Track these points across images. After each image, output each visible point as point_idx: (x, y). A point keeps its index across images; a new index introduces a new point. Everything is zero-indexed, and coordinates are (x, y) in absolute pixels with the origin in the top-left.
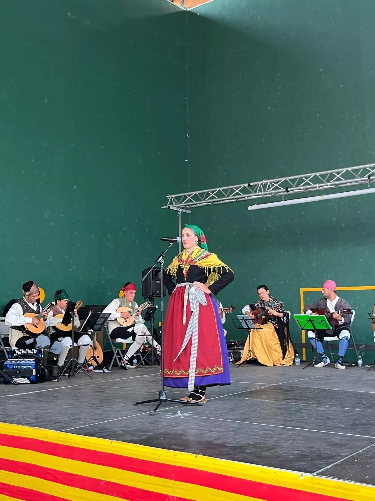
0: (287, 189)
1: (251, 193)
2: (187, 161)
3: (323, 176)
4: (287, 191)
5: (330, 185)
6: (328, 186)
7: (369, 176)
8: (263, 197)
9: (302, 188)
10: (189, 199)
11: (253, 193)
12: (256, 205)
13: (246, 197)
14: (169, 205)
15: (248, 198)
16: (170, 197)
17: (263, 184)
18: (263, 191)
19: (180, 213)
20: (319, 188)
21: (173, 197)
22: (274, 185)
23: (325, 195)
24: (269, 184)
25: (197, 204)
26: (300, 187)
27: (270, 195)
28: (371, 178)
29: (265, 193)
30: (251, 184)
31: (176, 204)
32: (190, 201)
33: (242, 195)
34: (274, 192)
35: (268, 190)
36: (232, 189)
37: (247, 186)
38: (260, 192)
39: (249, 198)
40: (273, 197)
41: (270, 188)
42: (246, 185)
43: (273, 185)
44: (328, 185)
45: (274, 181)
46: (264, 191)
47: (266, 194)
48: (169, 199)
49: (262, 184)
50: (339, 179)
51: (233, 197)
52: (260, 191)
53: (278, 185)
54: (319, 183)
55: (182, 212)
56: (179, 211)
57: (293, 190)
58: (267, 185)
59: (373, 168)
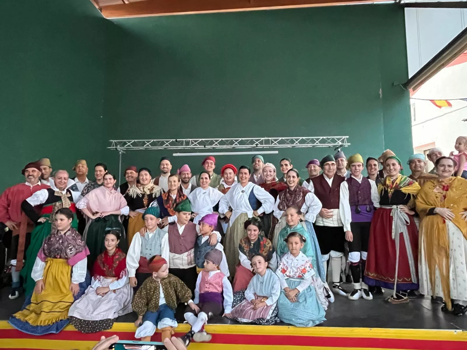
0: (205, 146)
2: (102, 117)
3: (227, 141)
5: (233, 147)
7: (257, 145)
8: (185, 149)
10: (129, 144)
11: (177, 146)
12: (178, 153)
18: (187, 145)
21: (115, 141)
25: (133, 148)
26: (213, 146)
27: (189, 148)
30: (178, 140)
31: (119, 147)
33: (170, 146)
34: (194, 147)
36: (163, 141)
37: (175, 141)
39: (174, 148)
45: (193, 140)
48: (112, 143)
49: (185, 141)
51: (165, 147)
53: (197, 143)
55: (122, 152)
56: (120, 152)
57: (208, 147)
58: (189, 142)
59: (257, 140)
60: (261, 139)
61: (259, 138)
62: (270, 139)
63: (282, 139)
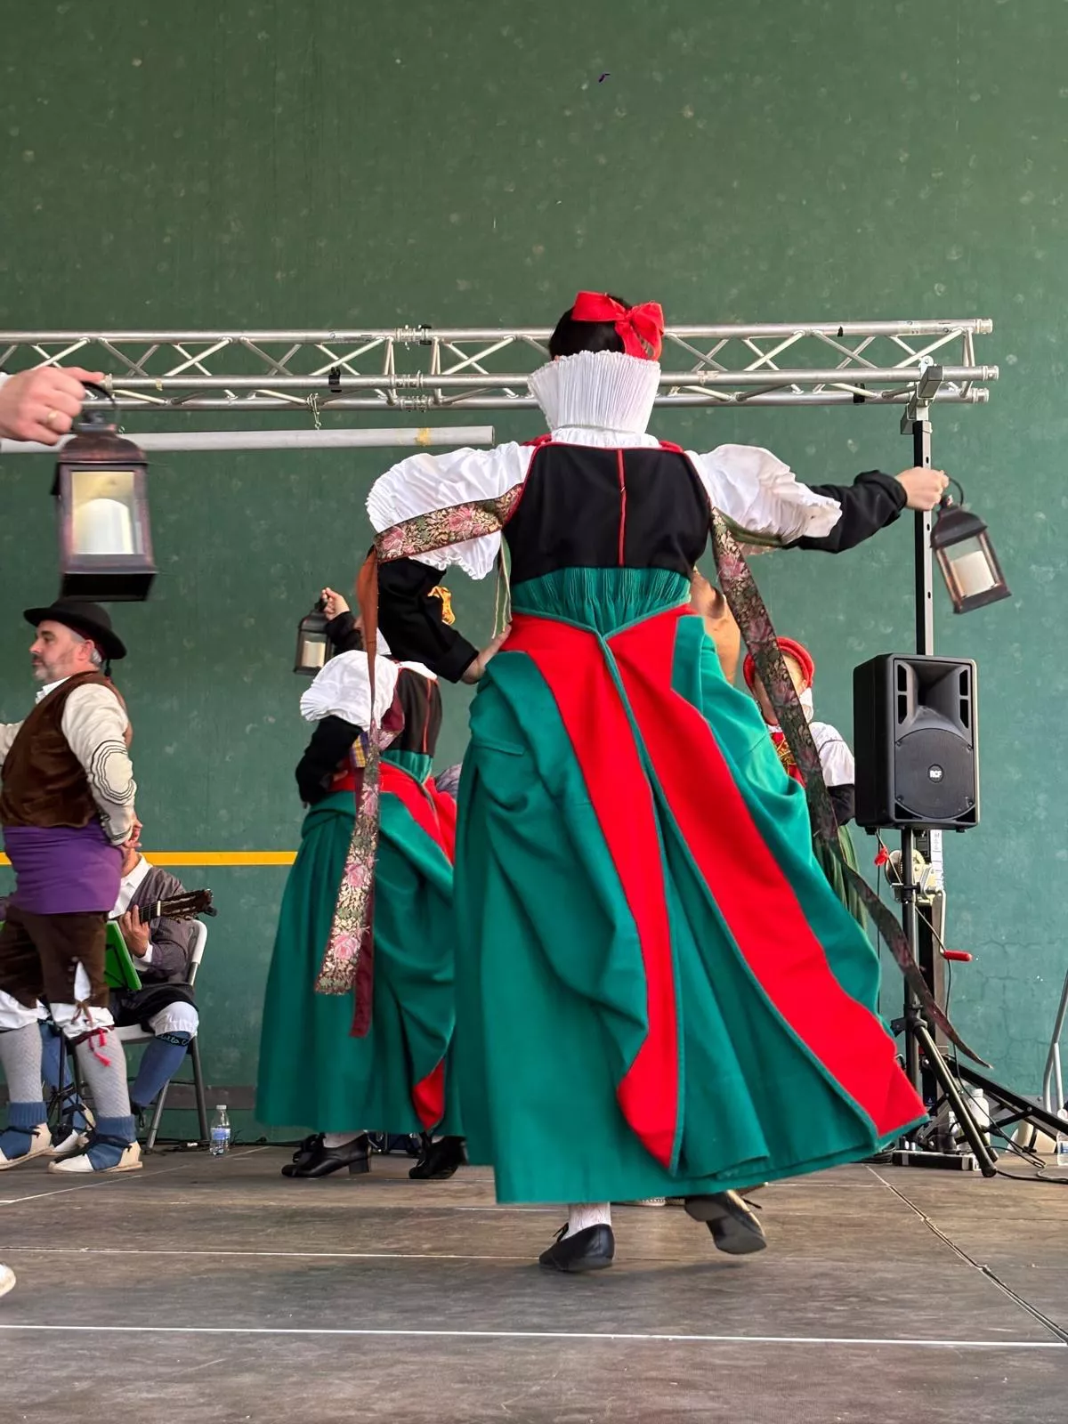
60: (370, 339)
61: (357, 334)
62: (437, 340)
63: (518, 341)
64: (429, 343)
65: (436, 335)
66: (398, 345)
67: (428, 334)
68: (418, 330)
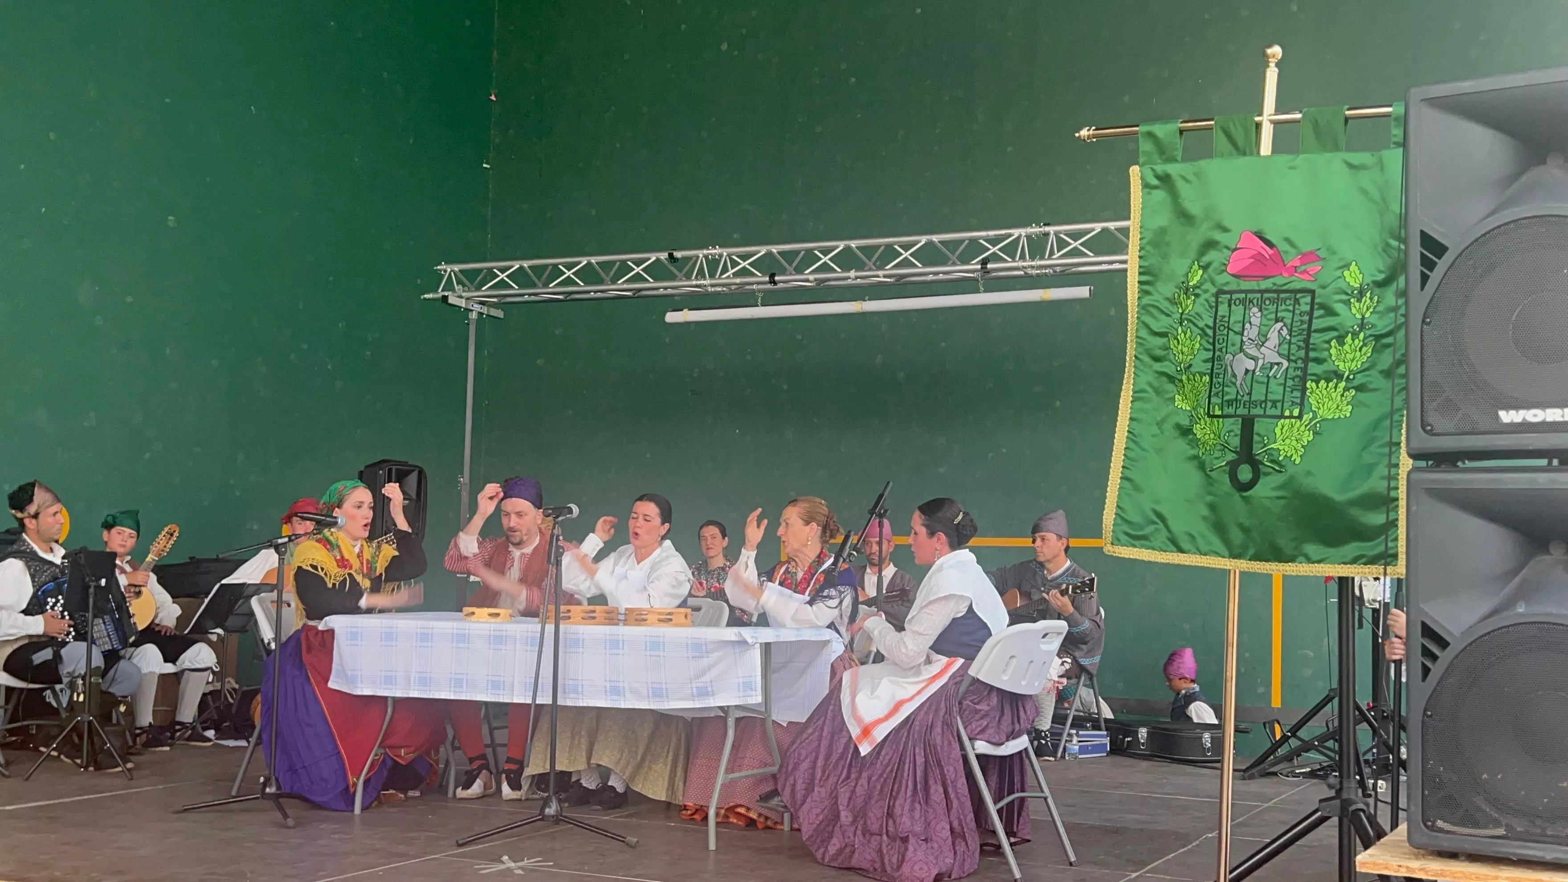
0: (772, 276)
1: (673, 278)
2: (488, 166)
3: (868, 251)
4: (773, 282)
5: (885, 276)
6: (878, 277)
7: (984, 262)
8: (707, 291)
9: (811, 277)
10: (502, 279)
11: (681, 280)
12: (686, 310)
13: (663, 287)
14: (442, 291)
15: (666, 292)
16: (448, 269)
17: (710, 257)
18: (707, 276)
19: (474, 316)
20: (854, 282)
21: (456, 269)
22: (739, 264)
23: (869, 300)
24: (726, 260)
25: (523, 295)
26: (806, 274)
27: (724, 289)
28: (989, 266)
29: (714, 282)
30: (678, 254)
31: (464, 291)
32: (502, 284)
33: (651, 282)
34: (738, 281)
35: (722, 274)
36: (624, 262)
37: (666, 259)
38: (700, 280)
39: (669, 291)
40: (731, 294)
41: (727, 271)
42: (663, 256)
43: (734, 264)
44: (880, 276)
45: (737, 252)
46: (712, 276)
47: (712, 286)
48: (443, 276)
49: (706, 257)
50: (906, 263)
51: (625, 286)
52: (701, 274)
53: (749, 264)
54: (857, 270)
55: (480, 314)
56: (472, 311)
57: (788, 280)
58: (720, 261)
59: (994, 241)
60: (1010, 235)
61: (1003, 232)
62: (1052, 233)
63: (1105, 230)
64: (1047, 234)
65: (1051, 229)
66: (1028, 237)
67: (1047, 229)
68: (1040, 227)
